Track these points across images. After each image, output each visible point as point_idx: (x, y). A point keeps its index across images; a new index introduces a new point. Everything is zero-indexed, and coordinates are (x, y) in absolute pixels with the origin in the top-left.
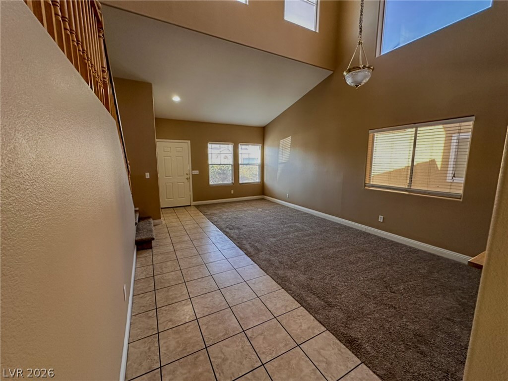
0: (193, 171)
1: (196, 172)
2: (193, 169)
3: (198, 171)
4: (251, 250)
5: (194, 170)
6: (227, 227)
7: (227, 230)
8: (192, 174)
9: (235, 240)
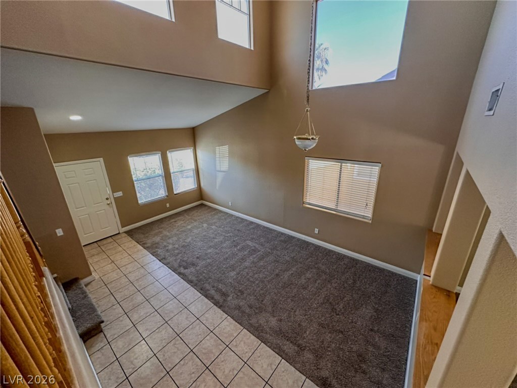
0: (114, 194)
1: (119, 194)
2: (113, 192)
3: (121, 192)
4: (217, 297)
5: (115, 192)
6: (180, 266)
7: (182, 270)
8: (114, 198)
9: (196, 285)
